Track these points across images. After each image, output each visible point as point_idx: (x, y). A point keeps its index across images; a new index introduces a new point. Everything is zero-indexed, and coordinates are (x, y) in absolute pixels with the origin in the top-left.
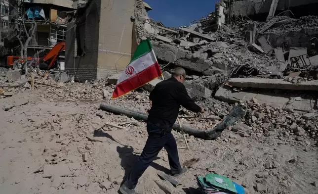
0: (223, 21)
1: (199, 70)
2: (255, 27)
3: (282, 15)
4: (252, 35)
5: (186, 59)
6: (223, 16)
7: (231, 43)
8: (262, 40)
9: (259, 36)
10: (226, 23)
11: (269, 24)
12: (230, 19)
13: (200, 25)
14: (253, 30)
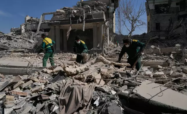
0: (24, 31)
1: (6, 49)
2: (32, 35)
3: (41, 31)
4: (31, 37)
5: (2, 46)
6: (24, 29)
7: (24, 39)
8: (34, 39)
9: (34, 37)
10: (25, 32)
11: (37, 34)
12: (26, 31)
13: (14, 32)
14: (31, 35)
